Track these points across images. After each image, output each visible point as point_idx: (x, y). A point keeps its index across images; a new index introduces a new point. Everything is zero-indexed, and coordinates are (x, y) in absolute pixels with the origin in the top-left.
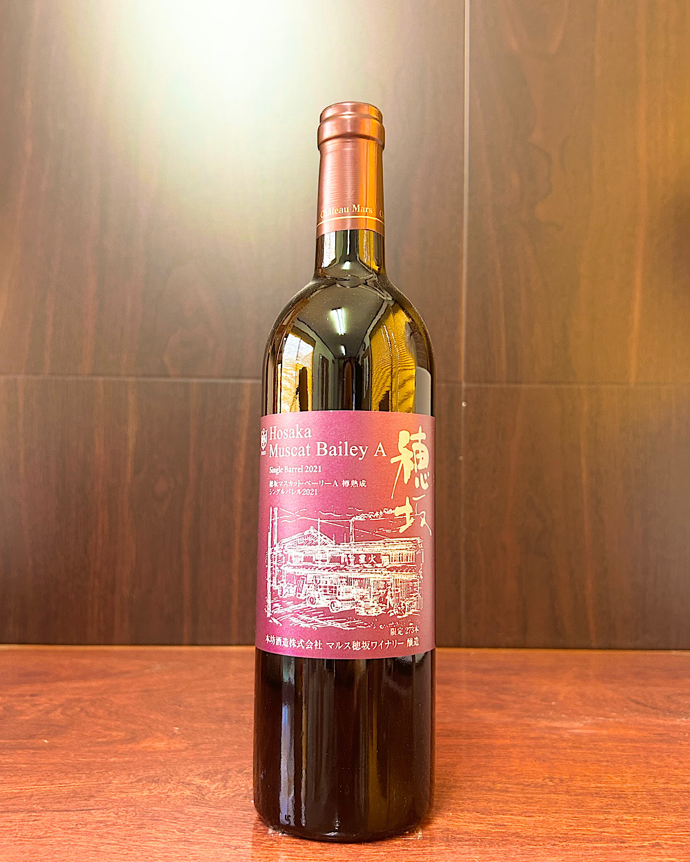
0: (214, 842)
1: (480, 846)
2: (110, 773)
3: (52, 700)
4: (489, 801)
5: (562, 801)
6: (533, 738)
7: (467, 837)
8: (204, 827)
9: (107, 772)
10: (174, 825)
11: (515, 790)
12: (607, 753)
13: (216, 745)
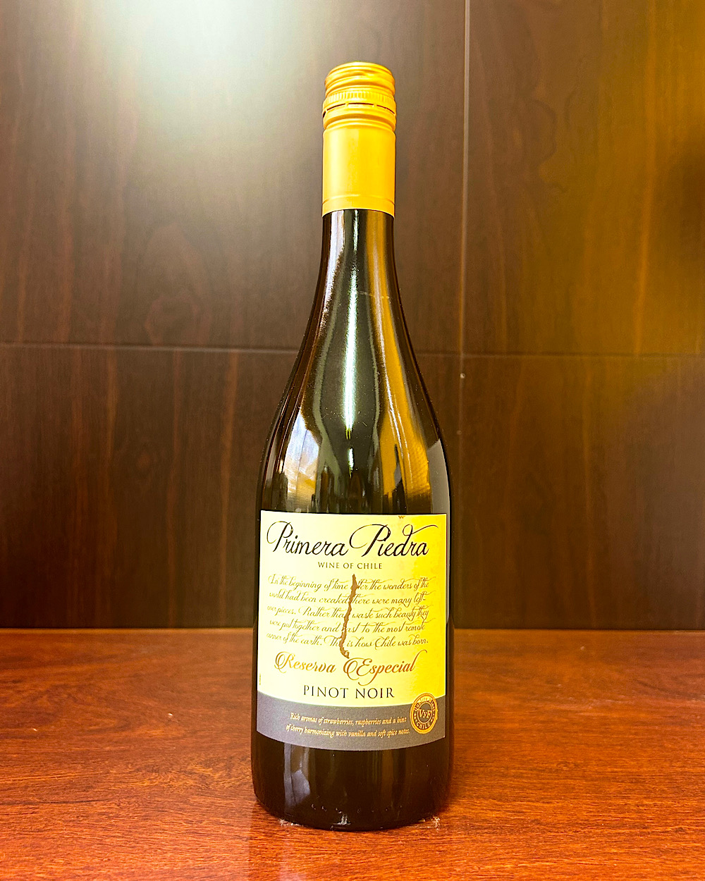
0: (224, 833)
1: (500, 834)
2: (107, 762)
3: (35, 686)
4: (503, 787)
5: (579, 786)
6: (543, 722)
7: (486, 825)
8: (211, 818)
9: (103, 761)
10: (180, 816)
11: (529, 775)
12: (620, 736)
13: (214, 732)
